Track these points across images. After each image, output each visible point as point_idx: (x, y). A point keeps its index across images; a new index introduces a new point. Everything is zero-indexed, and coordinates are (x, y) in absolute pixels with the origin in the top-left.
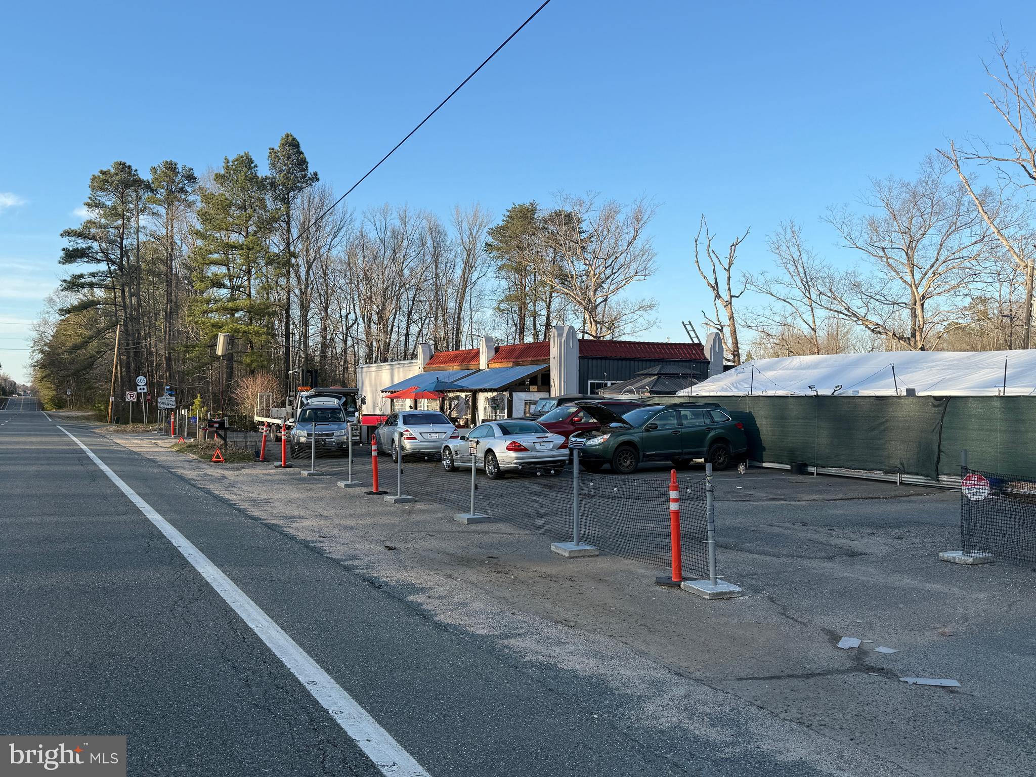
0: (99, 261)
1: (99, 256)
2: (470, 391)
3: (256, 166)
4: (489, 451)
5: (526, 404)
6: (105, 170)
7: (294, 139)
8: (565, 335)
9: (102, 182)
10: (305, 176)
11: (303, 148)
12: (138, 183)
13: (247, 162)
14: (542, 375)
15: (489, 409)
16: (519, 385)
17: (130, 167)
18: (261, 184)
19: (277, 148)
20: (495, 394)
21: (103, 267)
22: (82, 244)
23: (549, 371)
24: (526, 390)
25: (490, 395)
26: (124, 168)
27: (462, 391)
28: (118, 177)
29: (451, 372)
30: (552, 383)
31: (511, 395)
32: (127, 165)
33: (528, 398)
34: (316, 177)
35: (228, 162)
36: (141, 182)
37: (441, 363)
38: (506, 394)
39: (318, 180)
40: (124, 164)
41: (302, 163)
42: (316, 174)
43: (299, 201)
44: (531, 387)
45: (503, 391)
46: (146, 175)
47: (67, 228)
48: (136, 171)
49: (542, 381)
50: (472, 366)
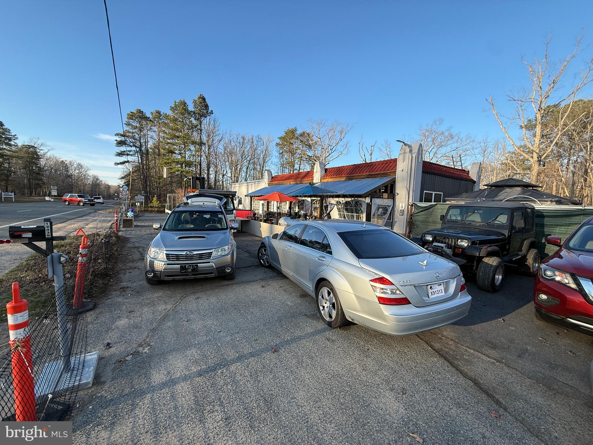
0: (131, 146)
1: (131, 144)
6: (132, 112)
7: (203, 96)
9: (131, 116)
10: (208, 112)
11: (207, 101)
12: (147, 119)
13: (184, 104)
14: (390, 185)
18: (189, 113)
19: (196, 99)
21: (134, 149)
22: (123, 139)
23: (395, 182)
24: (381, 196)
28: (137, 115)
29: (290, 185)
32: (141, 111)
33: (381, 203)
34: (212, 113)
35: (176, 102)
36: (147, 117)
39: (213, 113)
41: (207, 106)
42: (212, 111)
43: (205, 121)
44: (384, 195)
46: (148, 115)
47: (117, 133)
48: (145, 113)
49: (390, 190)
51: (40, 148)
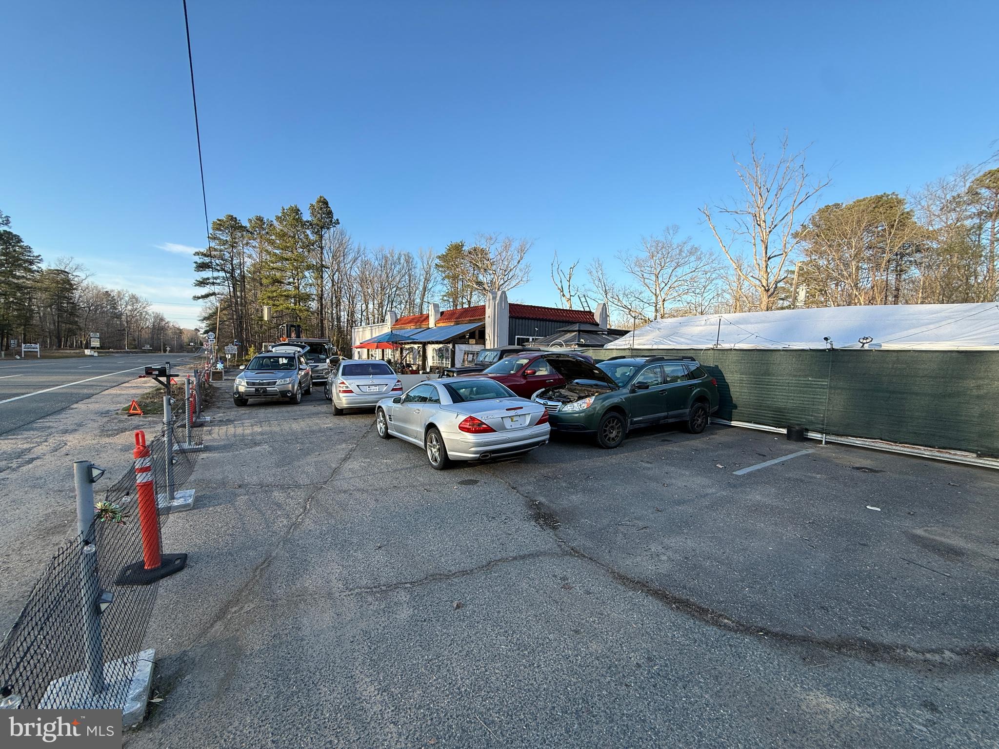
0: (219, 271)
1: (219, 268)
2: (421, 343)
3: (301, 213)
4: (431, 427)
5: (465, 353)
6: (220, 219)
7: (325, 199)
8: (498, 298)
9: (219, 226)
10: (331, 221)
11: (330, 205)
12: (242, 228)
13: (297, 211)
14: (479, 331)
15: (436, 358)
16: (460, 339)
17: (236, 218)
18: (304, 224)
19: (314, 204)
20: (441, 346)
21: (222, 274)
22: (207, 260)
23: (485, 327)
24: (466, 342)
25: (437, 346)
26: (232, 218)
27: (415, 343)
28: (228, 223)
29: (409, 330)
30: (487, 337)
31: (454, 347)
32: (234, 217)
33: (467, 349)
34: (337, 222)
35: (284, 210)
36: (242, 227)
37: (402, 324)
38: (450, 346)
39: (339, 223)
40: (232, 216)
41: (330, 213)
42: (337, 220)
43: (327, 234)
44: (471, 340)
45: (447, 343)
46: (246, 223)
48: (239, 220)
49: (479, 335)
50: (424, 326)
51: (74, 274)
